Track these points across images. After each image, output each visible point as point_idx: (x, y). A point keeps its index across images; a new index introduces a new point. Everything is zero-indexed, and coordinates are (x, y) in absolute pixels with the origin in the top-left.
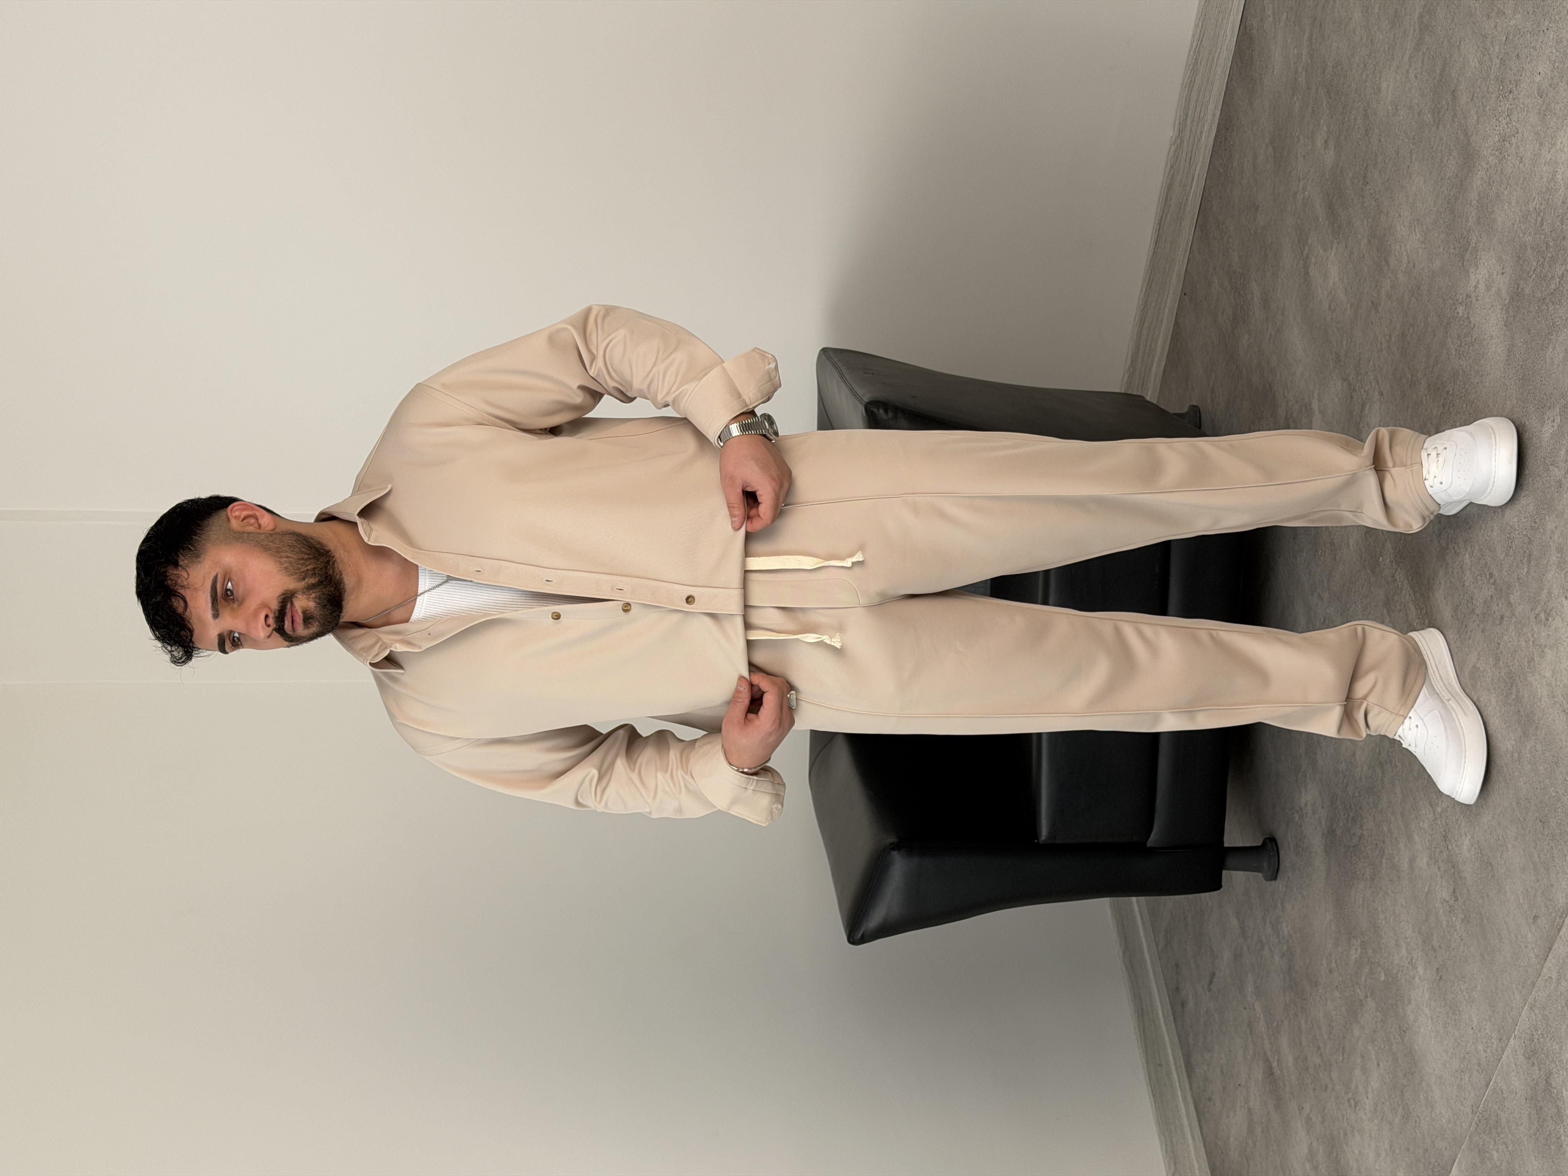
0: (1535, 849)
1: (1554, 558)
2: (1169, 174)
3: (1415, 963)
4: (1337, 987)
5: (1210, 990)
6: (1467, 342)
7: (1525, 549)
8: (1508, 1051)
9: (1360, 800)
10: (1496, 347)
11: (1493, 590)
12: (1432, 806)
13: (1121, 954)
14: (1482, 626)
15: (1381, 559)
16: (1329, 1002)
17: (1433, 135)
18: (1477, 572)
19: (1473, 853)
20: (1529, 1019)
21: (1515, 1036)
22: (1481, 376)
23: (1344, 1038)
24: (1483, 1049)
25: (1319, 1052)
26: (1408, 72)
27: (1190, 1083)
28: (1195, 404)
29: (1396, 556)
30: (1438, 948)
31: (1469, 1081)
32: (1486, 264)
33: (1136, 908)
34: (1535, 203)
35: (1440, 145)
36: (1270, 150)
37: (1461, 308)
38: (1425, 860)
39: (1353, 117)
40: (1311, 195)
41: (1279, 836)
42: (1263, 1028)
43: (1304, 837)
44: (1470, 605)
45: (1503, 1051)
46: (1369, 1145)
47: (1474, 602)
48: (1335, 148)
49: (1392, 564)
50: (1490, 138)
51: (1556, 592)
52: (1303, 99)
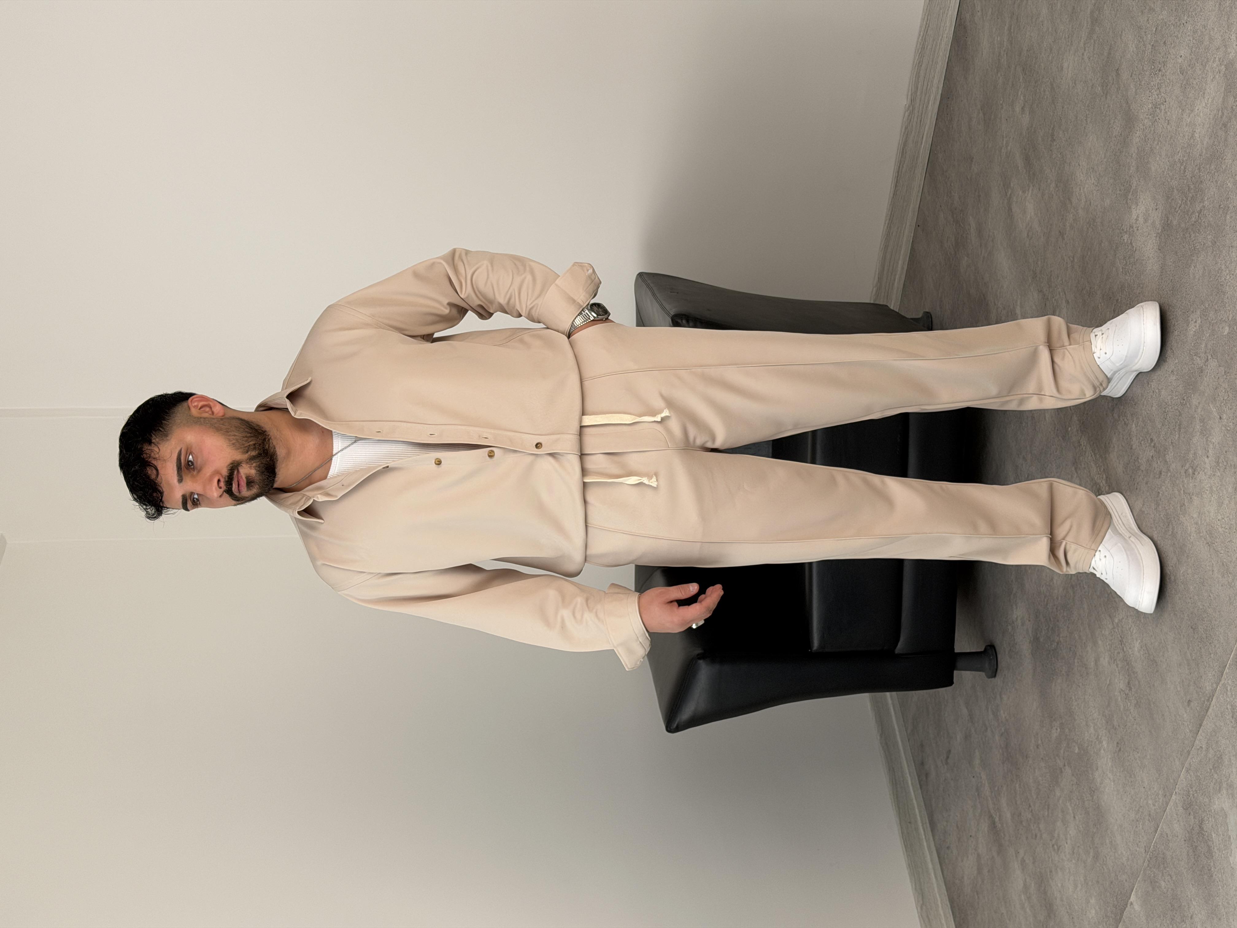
0: (1188, 648)
1: (1198, 427)
2: (904, 134)
3: (1101, 738)
4: (1042, 759)
5: (947, 763)
6: (1131, 262)
7: (1177, 420)
8: (1171, 803)
9: (1057, 615)
10: (1152, 266)
11: (1153, 451)
12: (1111, 618)
13: (879, 738)
14: (1146, 479)
15: (1070, 428)
16: (1036, 771)
17: (1103, 103)
18: (1141, 438)
19: (1142, 653)
20: (1186, 780)
21: (1176, 793)
22: (1142, 288)
23: (1048, 798)
24: (1153, 804)
25: (1030, 809)
26: (1083, 54)
27: (933, 836)
28: (927, 310)
29: (1080, 427)
30: (1117, 727)
31: (1143, 829)
32: (1144, 202)
33: (890, 701)
34: (1179, 155)
35: (1108, 111)
36: (981, 115)
37: (1126, 235)
38: (1107, 660)
39: (1043, 89)
40: (1012, 150)
41: (997, 644)
42: (987, 792)
43: (1016, 644)
44: (1136, 463)
45: (1167, 804)
46: (1069, 880)
47: (1139, 460)
48: (1030, 113)
49: (1078, 433)
50: (1145, 106)
51: (1200, 452)
52: (1004, 75)
